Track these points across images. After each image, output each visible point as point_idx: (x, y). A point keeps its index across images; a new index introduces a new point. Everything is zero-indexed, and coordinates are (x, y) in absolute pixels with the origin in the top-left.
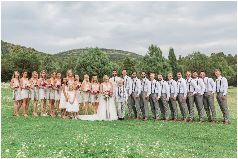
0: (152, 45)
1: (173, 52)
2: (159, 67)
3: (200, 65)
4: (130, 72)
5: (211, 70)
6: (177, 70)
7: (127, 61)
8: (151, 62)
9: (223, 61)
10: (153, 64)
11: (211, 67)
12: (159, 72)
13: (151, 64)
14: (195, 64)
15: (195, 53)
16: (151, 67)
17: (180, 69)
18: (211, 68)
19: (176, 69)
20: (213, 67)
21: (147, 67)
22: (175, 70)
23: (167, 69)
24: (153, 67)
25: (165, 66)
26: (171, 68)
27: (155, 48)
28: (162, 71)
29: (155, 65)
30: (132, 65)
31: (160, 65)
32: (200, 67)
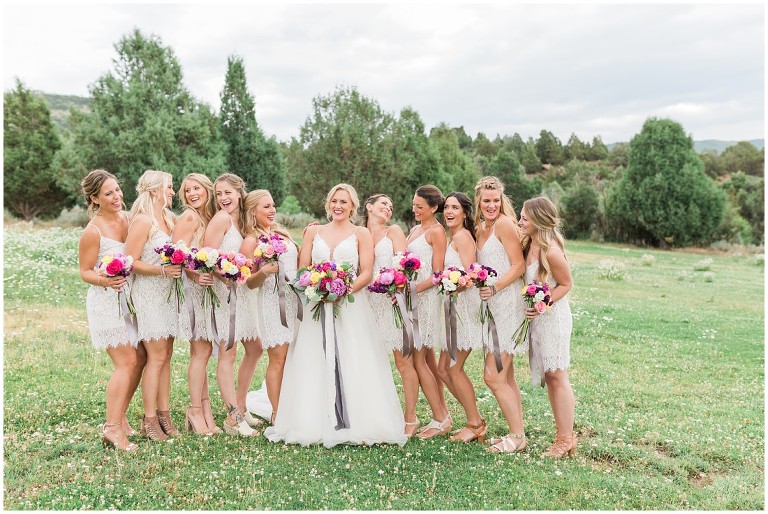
0: (137, 33)
1: (242, 77)
2: (153, 134)
3: (352, 141)
4: (27, 158)
5: (396, 166)
6: (253, 157)
7: (17, 101)
8: (118, 109)
9: (448, 137)
10: (128, 118)
11: (398, 152)
12: (155, 157)
14: (336, 137)
15: (342, 93)
16: (116, 131)
17: (268, 153)
18: (395, 156)
19: (249, 150)
20: (407, 154)
21: (99, 131)
22: (246, 154)
23: (198, 147)
24: (122, 134)
25: (185, 130)
26: (226, 146)
27: (148, 49)
28: (172, 153)
29: (139, 123)
30: (45, 123)
31: (158, 126)
32: (353, 151)
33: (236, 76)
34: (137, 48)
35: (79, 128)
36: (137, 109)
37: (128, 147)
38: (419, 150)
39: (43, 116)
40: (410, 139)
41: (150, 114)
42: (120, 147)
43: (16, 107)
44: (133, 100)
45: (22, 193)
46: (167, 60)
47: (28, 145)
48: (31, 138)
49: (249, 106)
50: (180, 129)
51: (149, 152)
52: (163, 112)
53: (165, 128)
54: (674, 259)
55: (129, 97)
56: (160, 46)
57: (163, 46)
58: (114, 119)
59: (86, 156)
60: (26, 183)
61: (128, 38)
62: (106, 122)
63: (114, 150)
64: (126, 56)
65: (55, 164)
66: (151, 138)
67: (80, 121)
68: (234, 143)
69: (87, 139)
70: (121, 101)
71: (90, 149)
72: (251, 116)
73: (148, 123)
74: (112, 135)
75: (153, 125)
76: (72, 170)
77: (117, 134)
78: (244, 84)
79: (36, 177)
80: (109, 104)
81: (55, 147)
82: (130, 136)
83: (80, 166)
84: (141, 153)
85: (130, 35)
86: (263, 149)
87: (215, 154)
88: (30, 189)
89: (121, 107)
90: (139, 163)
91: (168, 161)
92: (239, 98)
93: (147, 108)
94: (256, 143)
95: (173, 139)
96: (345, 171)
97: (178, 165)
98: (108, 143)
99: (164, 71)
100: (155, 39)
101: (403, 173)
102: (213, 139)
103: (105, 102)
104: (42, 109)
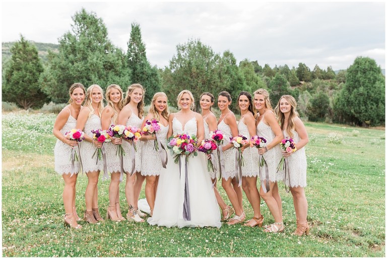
0: (83, 11)
1: (139, 34)
2: (92, 64)
3: (197, 69)
4: (26, 76)
5: (221, 82)
6: (144, 76)
7: (21, 46)
8: (74, 51)
9: (249, 67)
10: (79, 56)
11: (221, 74)
12: (93, 77)
13: (75, 55)
14: (189, 66)
15: (192, 43)
16: (72, 63)
17: (152, 74)
18: (220, 77)
19: (142, 73)
20: (226, 76)
21: (64, 63)
22: (141, 75)
23: (116, 71)
24: (76, 64)
25: (109, 62)
26: (130, 71)
27: (90, 19)
28: (101, 75)
29: (84, 58)
30: (35, 58)
31: (95, 60)
32: (198, 74)
33: (136, 33)
34: (84, 19)
35: (53, 61)
36: (83, 51)
37: (79, 71)
38: (233, 73)
39: (34, 55)
40: (228, 67)
41: (90, 53)
42: (75, 71)
43: (20, 49)
44: (82, 46)
45: (23, 95)
46: (99, 25)
47: (26, 70)
48: (28, 66)
49: (142, 49)
50: (106, 62)
51: (90, 74)
52: (97, 52)
53: (98, 61)
54: (370, 133)
55: (79, 45)
56: (96, 17)
57: (97, 17)
58: (71, 56)
59: (57, 75)
60: (25, 90)
61: (79, 13)
62: (67, 58)
63: (71, 73)
64: (78, 23)
65: (41, 80)
66: (91, 66)
67: (54, 57)
68: (135, 69)
69: (57, 67)
70: (75, 47)
71: (59, 72)
72: (144, 55)
73: (89, 59)
74: (70, 64)
75: (92, 59)
76: (49, 83)
77: (73, 64)
78: (140, 38)
79: (31, 86)
80: (69, 48)
81: (40, 71)
82: (80, 65)
83: (53, 81)
84: (85, 74)
85: (80, 12)
86: (150, 72)
87: (124, 75)
88: (27, 93)
89: (75, 50)
90: (84, 79)
91: (99, 78)
92: (138, 45)
93: (89, 50)
94: (146, 69)
95: (102, 67)
96: (193, 84)
97: (105, 80)
98: (68, 69)
99: (98, 31)
100: (93, 14)
101: (224, 86)
102: (124, 67)
103: (67, 47)
104: (34, 50)
